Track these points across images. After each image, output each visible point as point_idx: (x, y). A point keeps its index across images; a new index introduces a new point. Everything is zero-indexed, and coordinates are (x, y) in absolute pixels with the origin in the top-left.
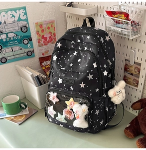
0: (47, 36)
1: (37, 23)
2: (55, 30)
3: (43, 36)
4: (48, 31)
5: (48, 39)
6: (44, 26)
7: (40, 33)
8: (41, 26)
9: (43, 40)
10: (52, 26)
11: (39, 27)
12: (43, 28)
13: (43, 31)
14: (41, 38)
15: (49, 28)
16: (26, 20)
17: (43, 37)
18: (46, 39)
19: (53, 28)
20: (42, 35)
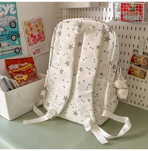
0: (36, 34)
1: (25, 22)
2: (43, 27)
3: (32, 34)
4: (36, 29)
5: (37, 37)
6: (32, 25)
7: (29, 32)
8: (29, 25)
9: (32, 38)
10: (40, 24)
11: (27, 26)
12: (32, 27)
13: (31, 29)
14: (30, 37)
15: (37, 26)
16: (16, 15)
17: (32, 36)
18: (34, 37)
19: (41, 25)
20: (30, 34)
